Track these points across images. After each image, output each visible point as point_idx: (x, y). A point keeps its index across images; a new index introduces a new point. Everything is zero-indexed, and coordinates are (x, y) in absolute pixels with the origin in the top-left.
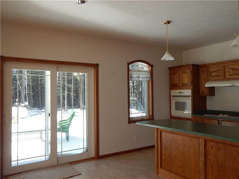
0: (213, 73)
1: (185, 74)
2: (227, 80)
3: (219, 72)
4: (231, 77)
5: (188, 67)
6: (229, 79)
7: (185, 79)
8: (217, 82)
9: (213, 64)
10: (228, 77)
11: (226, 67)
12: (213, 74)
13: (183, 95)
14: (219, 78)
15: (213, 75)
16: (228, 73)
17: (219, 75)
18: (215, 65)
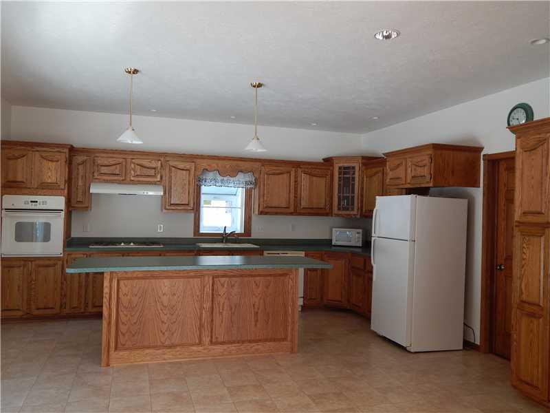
0: (103, 168)
1: (50, 163)
2: (129, 184)
3: (114, 167)
4: (136, 179)
5: (58, 149)
6: (133, 183)
7: (50, 174)
8: (109, 185)
9: (105, 151)
10: (132, 179)
11: (129, 161)
12: (104, 170)
13: (41, 208)
14: (116, 178)
15: (102, 172)
16: (133, 172)
17: (114, 172)
18: (107, 153)
